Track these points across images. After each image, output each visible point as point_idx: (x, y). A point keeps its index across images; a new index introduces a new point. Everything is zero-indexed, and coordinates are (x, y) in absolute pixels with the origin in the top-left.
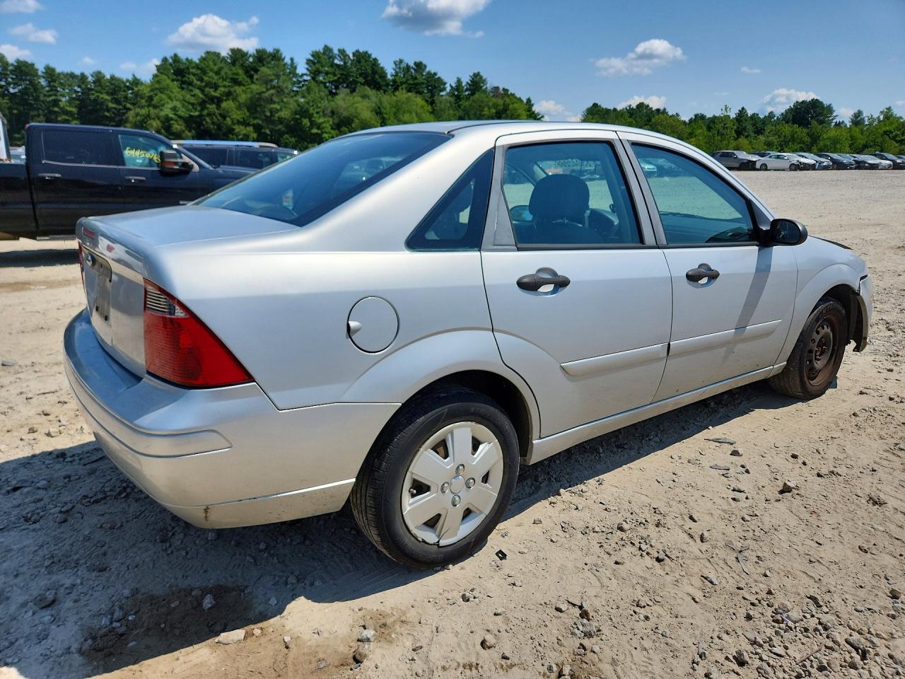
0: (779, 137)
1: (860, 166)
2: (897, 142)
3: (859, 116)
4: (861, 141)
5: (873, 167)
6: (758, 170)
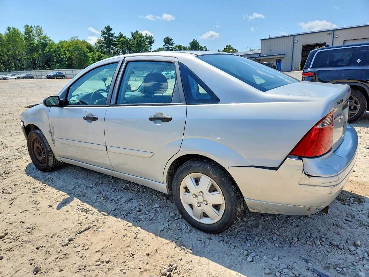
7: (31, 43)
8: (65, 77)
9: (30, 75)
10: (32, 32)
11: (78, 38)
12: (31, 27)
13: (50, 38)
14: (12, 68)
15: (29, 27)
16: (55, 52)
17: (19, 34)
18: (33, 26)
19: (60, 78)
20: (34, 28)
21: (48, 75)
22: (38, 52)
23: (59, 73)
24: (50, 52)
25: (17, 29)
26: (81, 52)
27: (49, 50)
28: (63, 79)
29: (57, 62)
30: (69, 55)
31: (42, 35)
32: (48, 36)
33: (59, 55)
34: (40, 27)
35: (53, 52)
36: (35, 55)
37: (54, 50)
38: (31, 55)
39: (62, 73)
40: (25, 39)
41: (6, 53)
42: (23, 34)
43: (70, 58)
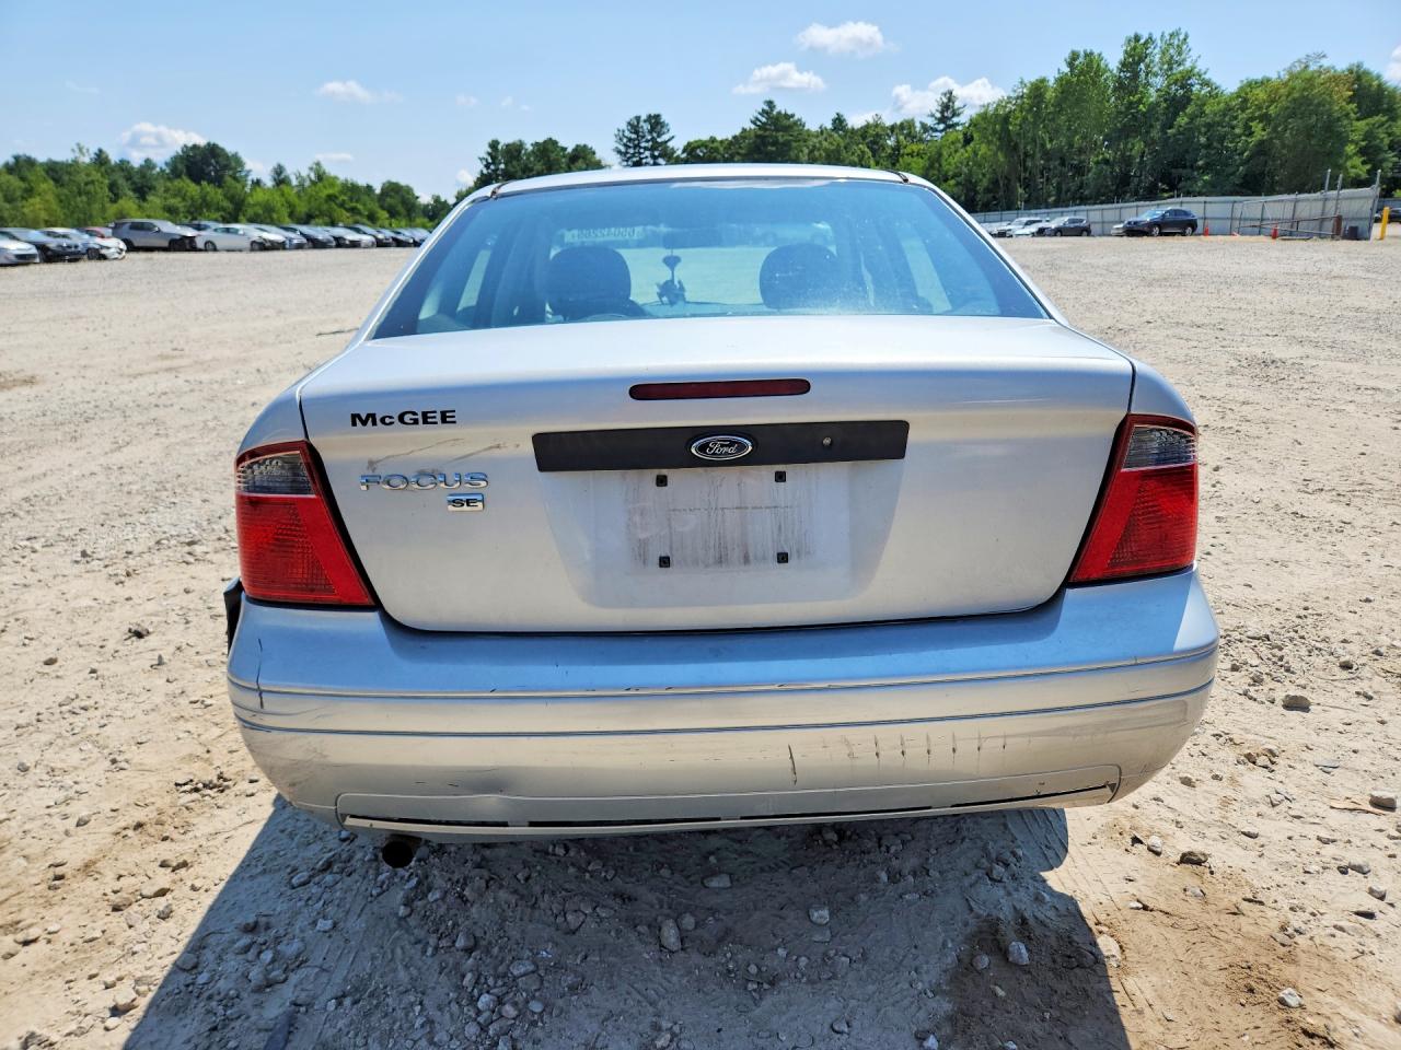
0: (184, 199)
1: (340, 243)
2: (347, 210)
3: (281, 172)
4: (302, 208)
5: (355, 245)
6: (200, 250)
7: (1131, 103)
8: (1194, 229)
9: (1081, 221)
10: (1147, 60)
11: (1326, 63)
12: (1150, 39)
13: (1207, 77)
14: (1049, 196)
15: (1142, 41)
16: (1209, 131)
17: (1099, 72)
18: (1157, 36)
19: (1173, 234)
20: (1159, 42)
21: (1129, 223)
22: (1148, 132)
23: (1176, 212)
24: (1189, 132)
25: (1100, 55)
26: (1314, 118)
27: (1187, 124)
28: (1183, 234)
29: (1207, 168)
30: (1259, 137)
31: (1181, 68)
32: (1201, 66)
33: (1222, 139)
34: (1182, 37)
35: (1203, 130)
36: (1137, 146)
37: (1208, 121)
38: (1122, 147)
39: (1186, 213)
40: (1115, 90)
41: (1043, 145)
42: (1115, 72)
43: (1262, 149)
